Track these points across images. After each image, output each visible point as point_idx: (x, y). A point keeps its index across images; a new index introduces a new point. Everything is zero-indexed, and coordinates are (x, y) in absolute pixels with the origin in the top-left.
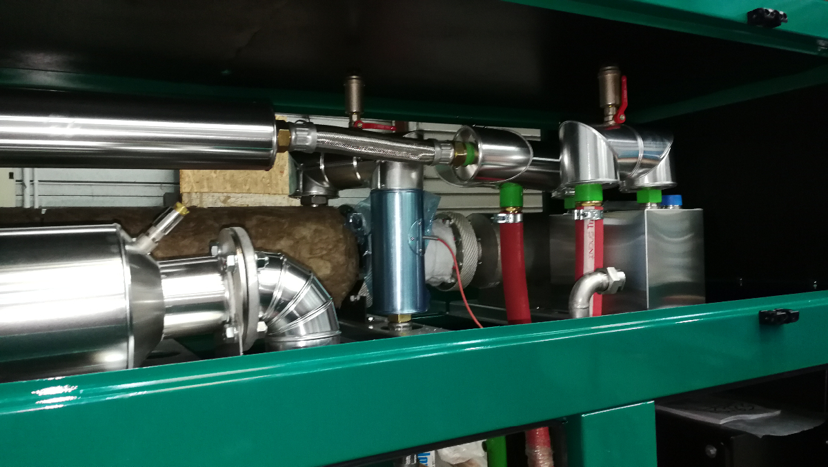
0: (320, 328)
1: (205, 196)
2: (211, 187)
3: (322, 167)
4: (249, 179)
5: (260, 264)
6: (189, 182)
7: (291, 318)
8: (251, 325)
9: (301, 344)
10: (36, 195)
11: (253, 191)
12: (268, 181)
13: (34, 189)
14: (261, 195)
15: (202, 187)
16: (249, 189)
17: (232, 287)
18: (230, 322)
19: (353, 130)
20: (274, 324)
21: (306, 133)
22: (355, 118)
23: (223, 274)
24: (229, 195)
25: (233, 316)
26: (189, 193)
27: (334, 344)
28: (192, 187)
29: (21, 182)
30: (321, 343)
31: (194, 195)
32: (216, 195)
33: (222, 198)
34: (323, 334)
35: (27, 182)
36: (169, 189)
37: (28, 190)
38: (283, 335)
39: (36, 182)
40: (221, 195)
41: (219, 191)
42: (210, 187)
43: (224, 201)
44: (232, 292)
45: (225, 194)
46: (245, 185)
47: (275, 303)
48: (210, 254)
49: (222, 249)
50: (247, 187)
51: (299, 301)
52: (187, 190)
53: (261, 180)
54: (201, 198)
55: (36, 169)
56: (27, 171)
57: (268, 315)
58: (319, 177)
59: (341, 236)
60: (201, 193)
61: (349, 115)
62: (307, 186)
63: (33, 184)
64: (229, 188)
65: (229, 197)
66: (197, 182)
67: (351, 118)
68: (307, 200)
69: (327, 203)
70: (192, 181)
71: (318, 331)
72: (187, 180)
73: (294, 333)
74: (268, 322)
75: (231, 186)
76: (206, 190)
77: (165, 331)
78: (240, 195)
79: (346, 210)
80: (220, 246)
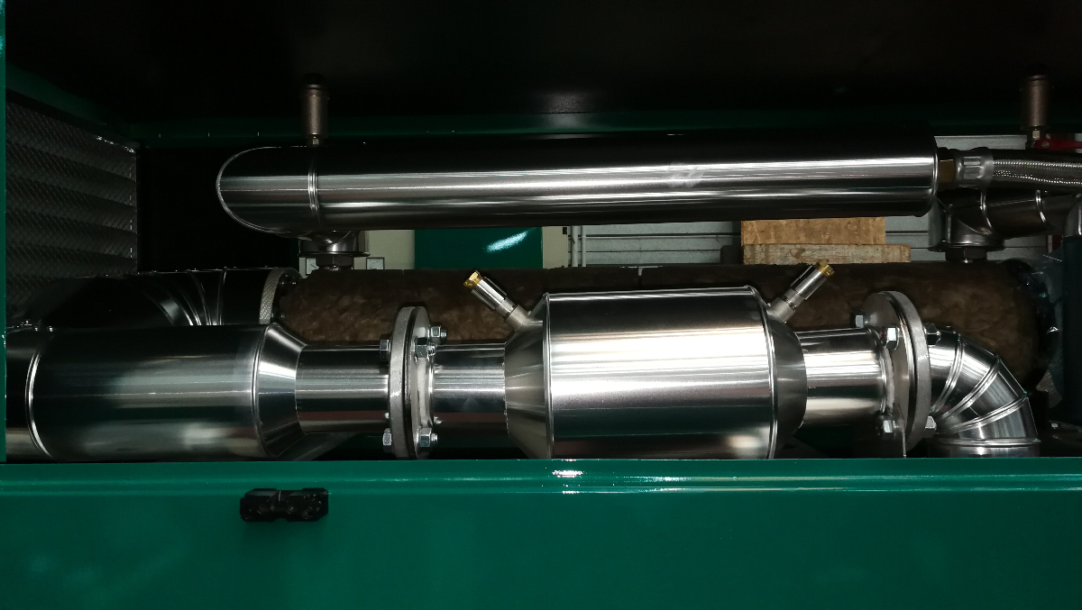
0: (1010, 432)
1: (771, 250)
2: (780, 237)
3: (983, 207)
4: (830, 226)
5: (931, 340)
6: (751, 232)
7: (968, 415)
8: (917, 419)
9: (981, 451)
10: (584, 251)
11: (834, 241)
12: (855, 227)
13: (582, 244)
14: (846, 246)
15: (769, 237)
16: (829, 239)
17: (890, 368)
18: (886, 414)
19: (1031, 152)
20: (945, 420)
21: (979, 163)
22: (1036, 135)
23: (878, 351)
24: (804, 247)
25: (891, 406)
26: (752, 245)
27: (1031, 456)
28: (756, 237)
29: (571, 237)
30: (1011, 453)
31: (758, 248)
32: (786, 246)
33: (794, 251)
34: (1014, 440)
35: (576, 238)
36: (726, 241)
37: (576, 247)
38: (957, 436)
39: (584, 237)
40: (793, 247)
41: (790, 242)
42: (778, 237)
43: (797, 256)
44: (891, 375)
45: (798, 246)
46: (825, 234)
47: (949, 392)
48: (852, 324)
49: (869, 320)
50: (827, 237)
51: (982, 392)
52: (750, 242)
53: (846, 227)
54: (767, 252)
55: (584, 227)
56: (576, 229)
57: (936, 408)
58: (976, 221)
59: (1013, 304)
60: (767, 245)
61: (1028, 132)
62: (956, 236)
63: (581, 239)
64: (803, 239)
65: (803, 250)
66: (763, 232)
67: (1030, 136)
68: (955, 253)
69: (986, 258)
70: (756, 230)
71: (1008, 435)
72: (749, 229)
73: (971, 435)
74: (936, 417)
75: (806, 236)
76: (773, 241)
77: (805, 417)
78: (817, 247)
79: (1014, 266)
80: (866, 316)
